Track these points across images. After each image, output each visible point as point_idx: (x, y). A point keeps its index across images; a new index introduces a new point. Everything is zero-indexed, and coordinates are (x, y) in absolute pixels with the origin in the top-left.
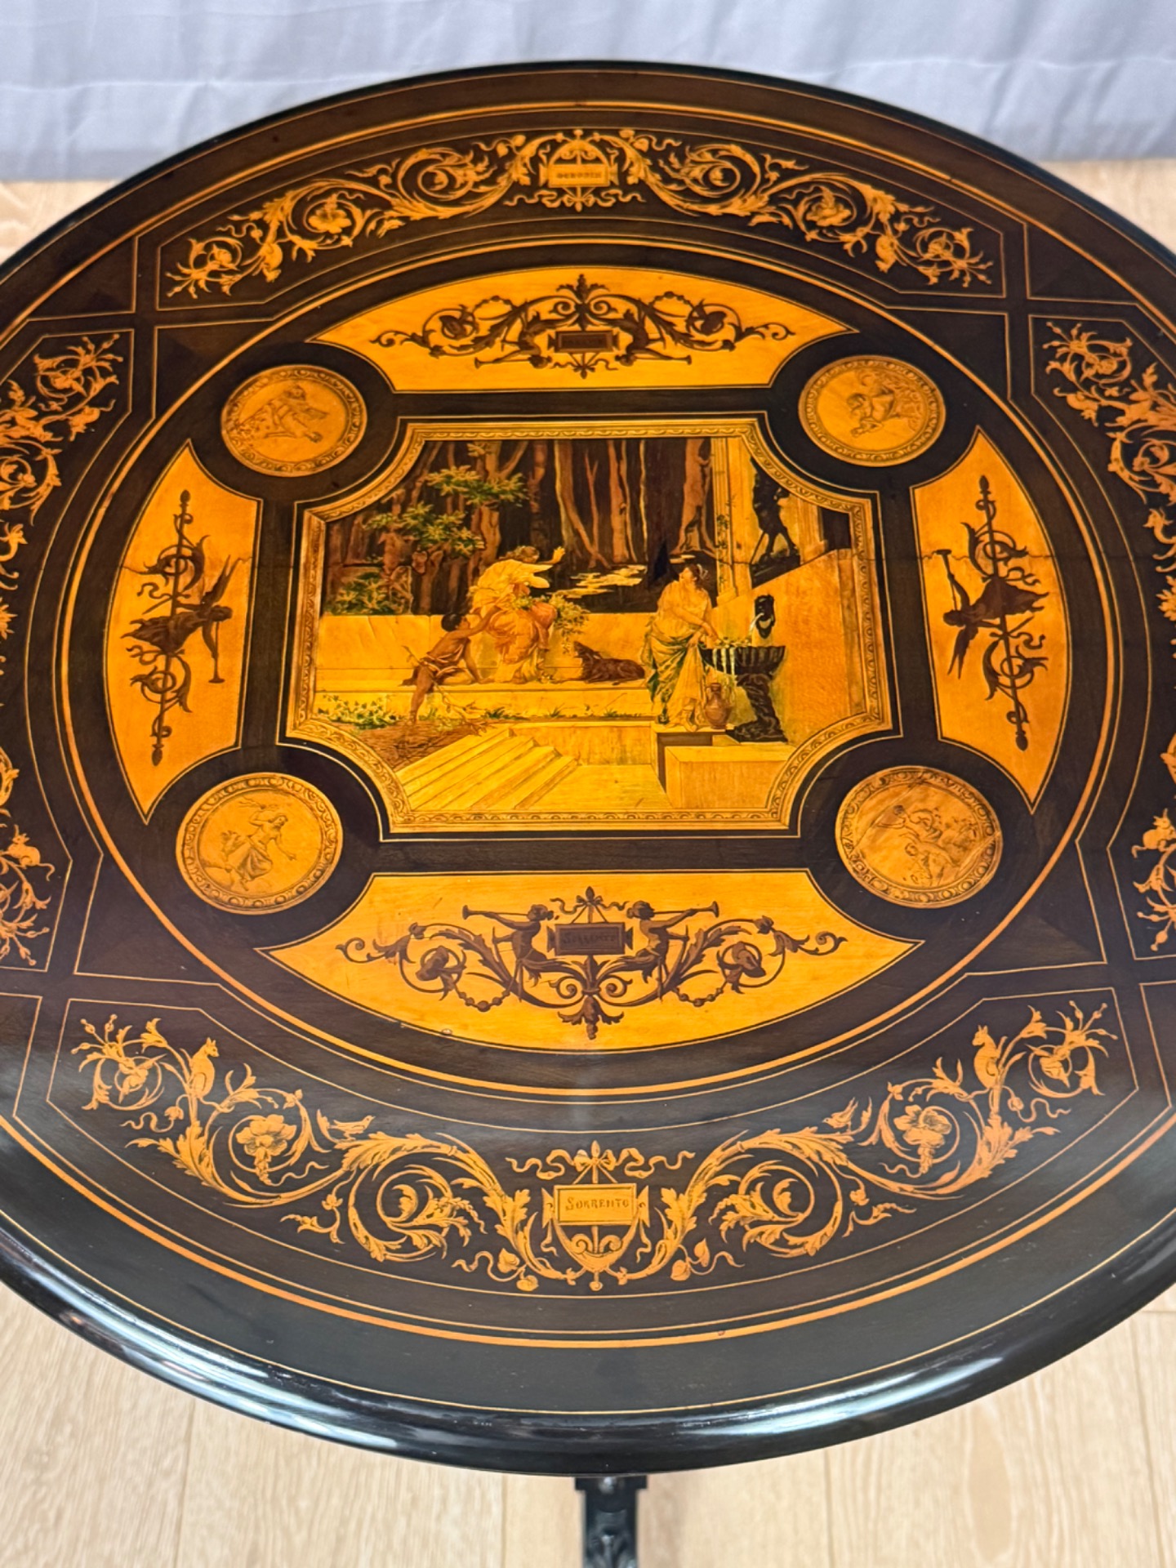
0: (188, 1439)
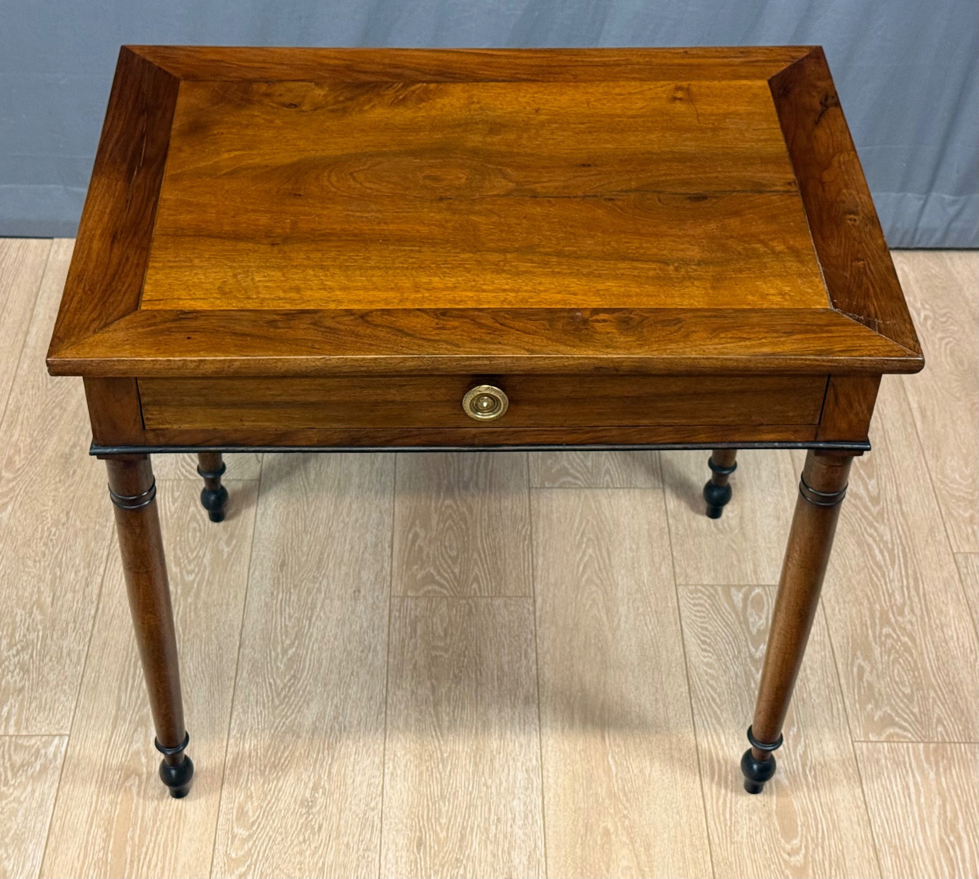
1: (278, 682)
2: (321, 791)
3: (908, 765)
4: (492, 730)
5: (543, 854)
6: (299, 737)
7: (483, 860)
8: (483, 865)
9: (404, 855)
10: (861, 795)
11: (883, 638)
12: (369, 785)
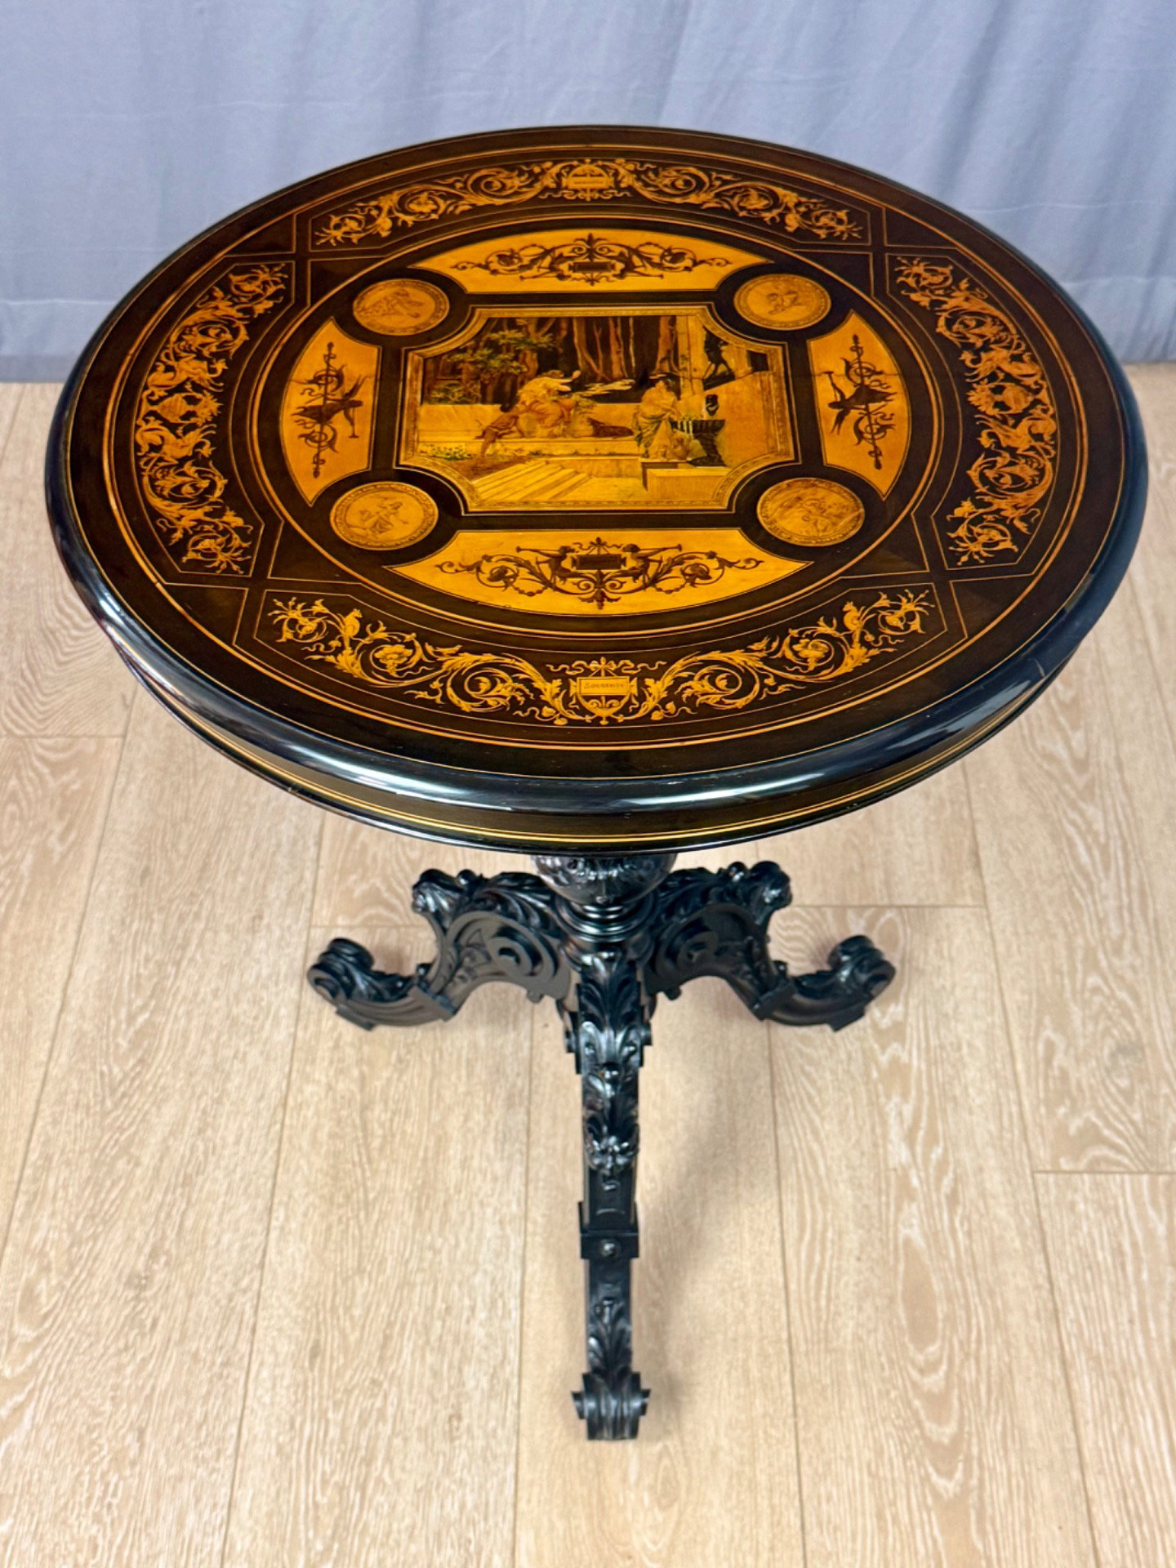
0: (262, 1265)
1: (116, 1070)
2: (163, 1259)
3: (1122, 1212)
4: (451, 1152)
5: (516, 1371)
6: (137, 1164)
7: (416, 1382)
8: (415, 1391)
9: (288, 1371)
10: (1043, 1267)
11: (1087, 995)
12: (243, 1248)
